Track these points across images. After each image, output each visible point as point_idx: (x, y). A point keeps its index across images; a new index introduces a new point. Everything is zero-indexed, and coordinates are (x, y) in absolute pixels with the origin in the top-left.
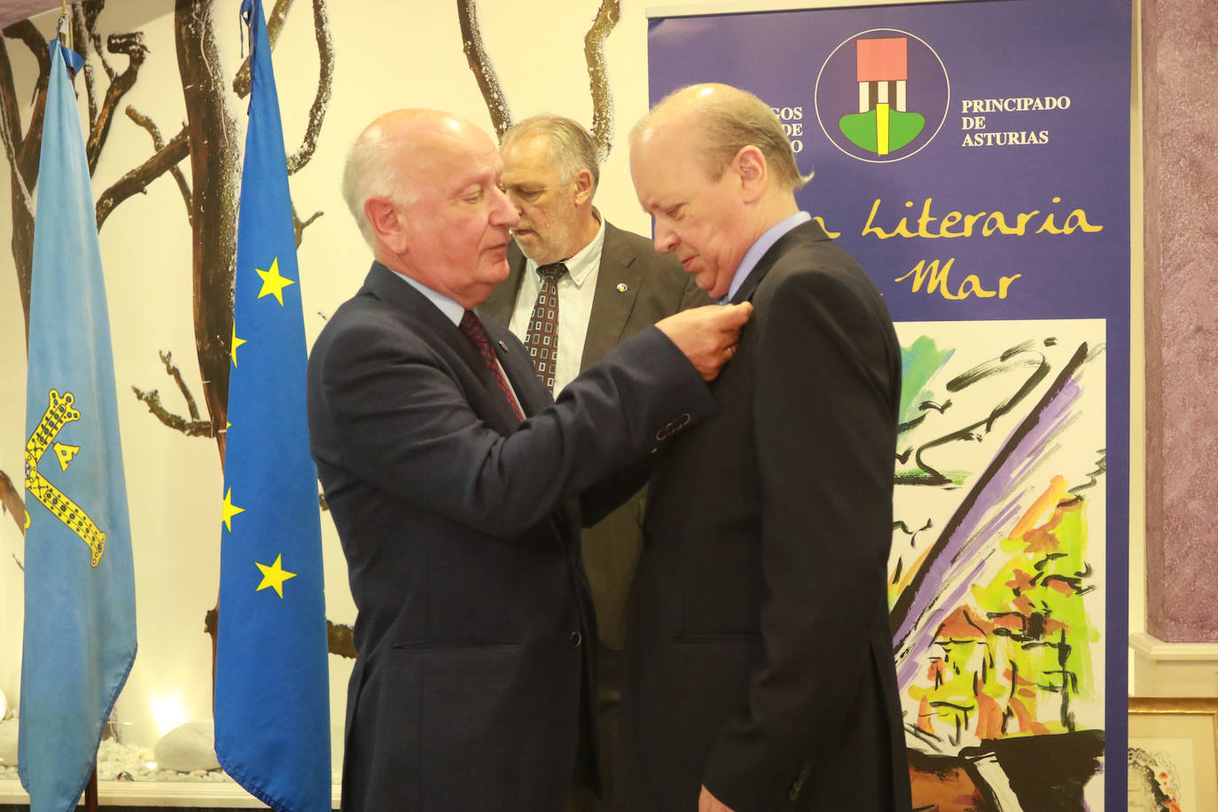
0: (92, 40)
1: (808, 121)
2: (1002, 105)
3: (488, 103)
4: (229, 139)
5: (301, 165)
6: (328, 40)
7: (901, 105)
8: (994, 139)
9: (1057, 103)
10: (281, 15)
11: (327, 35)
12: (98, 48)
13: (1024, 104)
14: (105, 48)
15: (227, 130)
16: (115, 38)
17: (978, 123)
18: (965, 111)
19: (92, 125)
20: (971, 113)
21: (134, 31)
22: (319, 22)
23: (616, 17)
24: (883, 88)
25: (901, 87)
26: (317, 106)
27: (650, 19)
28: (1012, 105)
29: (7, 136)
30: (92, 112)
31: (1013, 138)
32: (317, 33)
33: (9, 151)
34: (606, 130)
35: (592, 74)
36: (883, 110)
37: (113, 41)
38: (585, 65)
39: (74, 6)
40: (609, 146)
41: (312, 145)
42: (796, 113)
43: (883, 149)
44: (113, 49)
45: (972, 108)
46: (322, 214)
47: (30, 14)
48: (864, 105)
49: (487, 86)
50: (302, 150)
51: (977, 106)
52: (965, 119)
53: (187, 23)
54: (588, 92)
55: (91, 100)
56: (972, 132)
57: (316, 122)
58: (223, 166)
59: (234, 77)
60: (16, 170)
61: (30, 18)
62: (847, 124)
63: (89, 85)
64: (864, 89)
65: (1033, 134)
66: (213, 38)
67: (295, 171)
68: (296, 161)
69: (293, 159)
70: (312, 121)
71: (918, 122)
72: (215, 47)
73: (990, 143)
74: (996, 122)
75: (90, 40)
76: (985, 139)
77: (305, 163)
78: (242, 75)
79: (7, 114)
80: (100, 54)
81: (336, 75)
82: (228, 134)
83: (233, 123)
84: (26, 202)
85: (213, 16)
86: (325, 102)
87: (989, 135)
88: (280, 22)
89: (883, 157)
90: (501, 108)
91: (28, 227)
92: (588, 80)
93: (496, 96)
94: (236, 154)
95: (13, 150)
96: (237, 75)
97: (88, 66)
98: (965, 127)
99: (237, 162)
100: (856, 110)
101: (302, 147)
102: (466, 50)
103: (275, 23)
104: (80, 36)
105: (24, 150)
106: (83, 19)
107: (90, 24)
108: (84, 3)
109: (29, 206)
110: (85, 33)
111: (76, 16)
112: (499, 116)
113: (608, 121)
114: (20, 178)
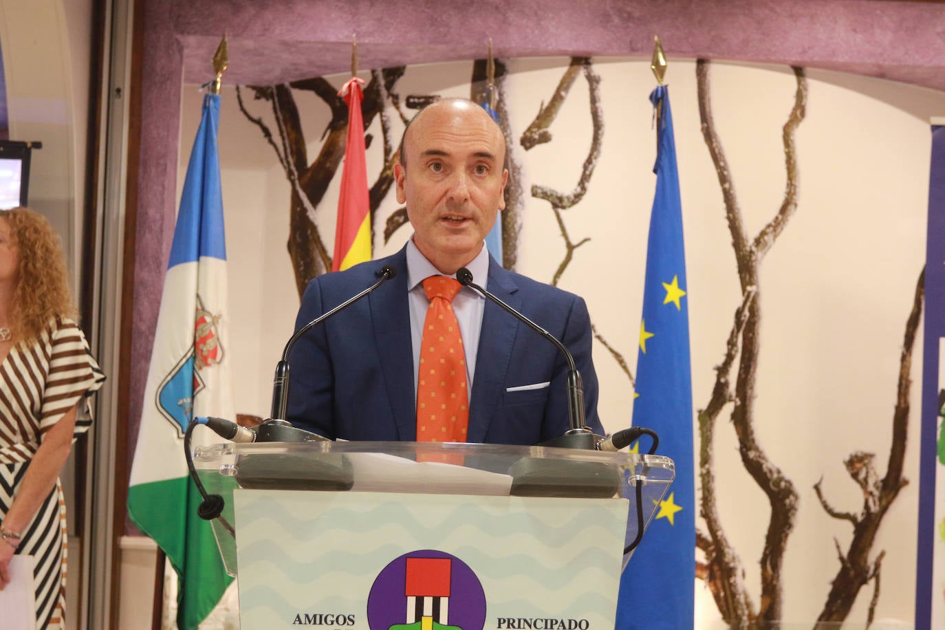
0: (391, 99)
3: (717, 168)
4: (515, 180)
5: (574, 203)
6: (600, 114)
10: (563, 93)
11: (599, 110)
12: (396, 104)
14: (403, 105)
16: (414, 98)
19: (386, 161)
21: (432, 94)
22: (594, 100)
23: (803, 114)
26: (589, 161)
27: (934, 126)
29: (288, 163)
30: (387, 151)
32: (592, 108)
33: (290, 174)
34: (794, 194)
35: (787, 153)
37: (412, 100)
38: (783, 147)
39: (373, 72)
40: (796, 205)
41: (584, 189)
44: (410, 105)
46: (589, 239)
47: (325, 74)
49: (717, 157)
50: (575, 192)
53: (482, 92)
55: (386, 142)
57: (588, 173)
59: (521, 135)
60: (298, 188)
61: (326, 77)
63: (385, 130)
66: (504, 105)
67: (570, 207)
68: (571, 200)
69: (568, 198)
70: (584, 172)
72: (505, 112)
75: (388, 97)
77: (577, 202)
78: (528, 134)
79: (291, 146)
80: (398, 108)
81: (605, 140)
82: (514, 176)
83: (519, 169)
84: (308, 214)
86: (595, 158)
88: (562, 98)
90: (725, 173)
91: (309, 232)
92: (783, 157)
93: (722, 165)
94: (520, 191)
95: (296, 173)
96: (524, 133)
97: (385, 116)
99: (520, 198)
101: (576, 190)
102: (702, 129)
103: (557, 99)
104: (378, 93)
105: (309, 175)
106: (382, 82)
107: (389, 86)
108: (384, 70)
109: (311, 217)
110: (384, 92)
111: (375, 79)
112: (723, 179)
113: (795, 187)
114: (303, 195)
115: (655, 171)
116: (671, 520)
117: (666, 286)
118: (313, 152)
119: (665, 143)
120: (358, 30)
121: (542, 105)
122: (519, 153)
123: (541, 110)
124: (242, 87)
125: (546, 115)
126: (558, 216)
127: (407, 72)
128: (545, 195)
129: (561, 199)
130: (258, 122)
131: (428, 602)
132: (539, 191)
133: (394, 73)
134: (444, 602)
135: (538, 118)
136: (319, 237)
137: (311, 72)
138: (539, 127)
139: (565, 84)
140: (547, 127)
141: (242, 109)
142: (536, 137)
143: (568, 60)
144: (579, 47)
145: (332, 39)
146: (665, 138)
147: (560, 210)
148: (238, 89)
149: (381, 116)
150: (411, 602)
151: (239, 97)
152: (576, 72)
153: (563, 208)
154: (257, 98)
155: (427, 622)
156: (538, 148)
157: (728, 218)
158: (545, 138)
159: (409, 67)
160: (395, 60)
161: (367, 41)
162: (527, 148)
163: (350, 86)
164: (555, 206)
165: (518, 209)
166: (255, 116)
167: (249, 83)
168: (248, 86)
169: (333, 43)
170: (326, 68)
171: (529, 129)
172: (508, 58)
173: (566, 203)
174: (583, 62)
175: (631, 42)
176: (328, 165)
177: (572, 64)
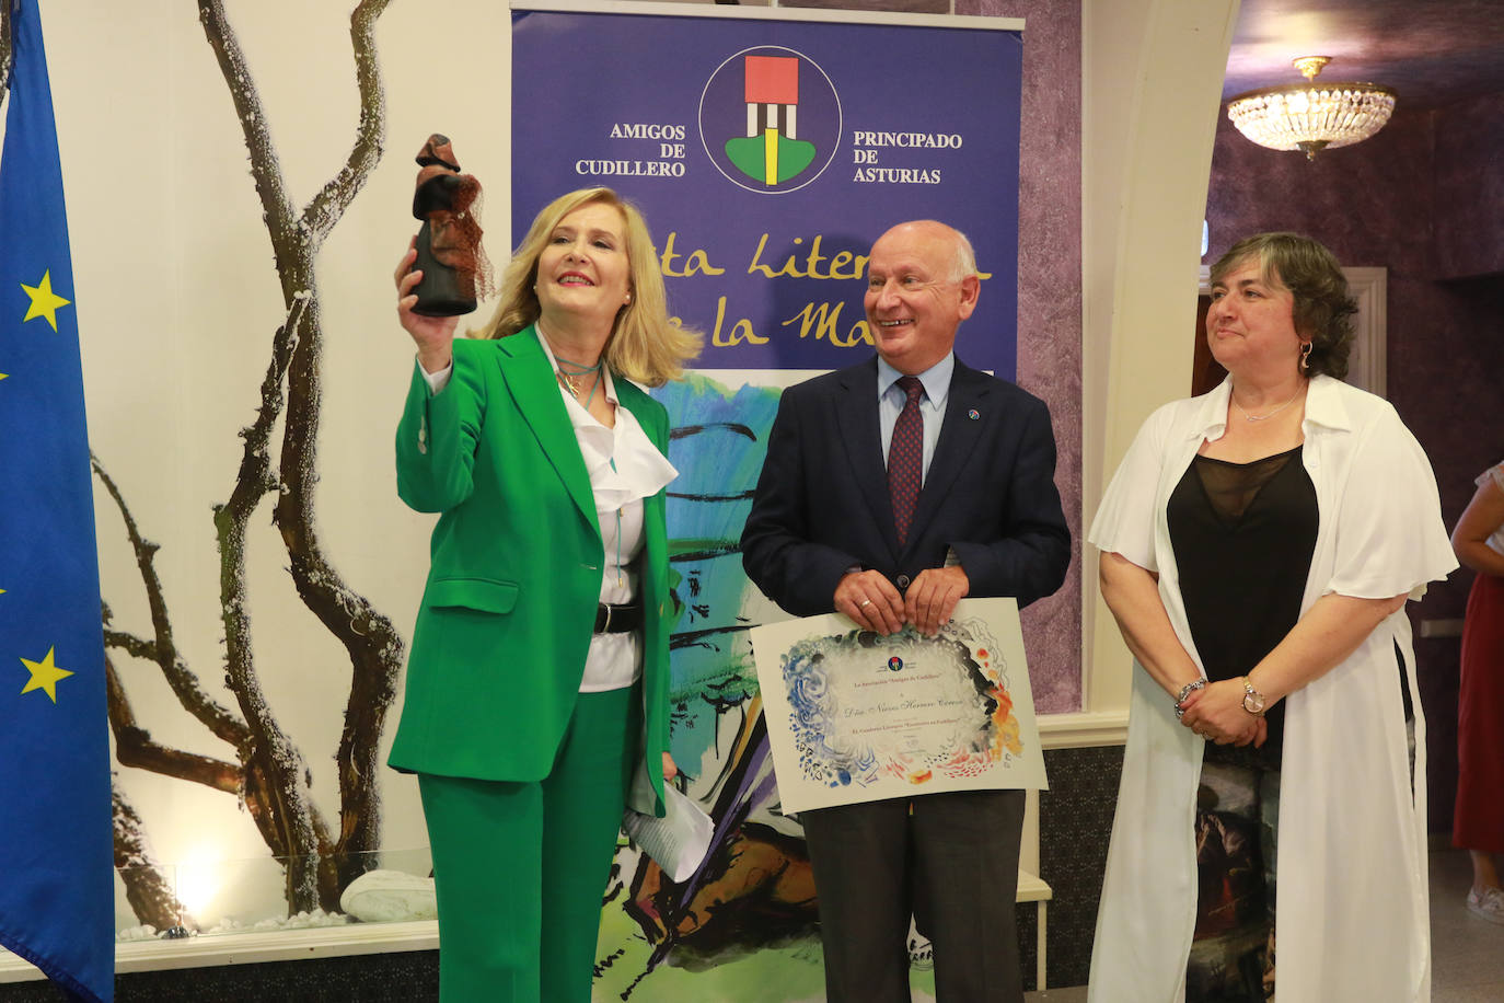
1: (690, 142)
2: (895, 140)
3: (231, 88)
7: (791, 132)
8: (886, 176)
9: (949, 141)
13: (917, 140)
17: (870, 157)
18: (857, 143)
20: (863, 146)
24: (772, 111)
25: (791, 111)
27: (513, 11)
28: (904, 140)
31: (905, 176)
34: (376, 131)
35: (359, 61)
36: (772, 136)
38: (352, 50)
40: (380, 150)
42: (678, 132)
43: (771, 179)
45: (864, 141)
48: (752, 130)
49: (231, 67)
51: (870, 139)
52: (857, 152)
54: (354, 83)
56: (865, 166)
62: (733, 148)
64: (752, 110)
65: (925, 173)
71: (808, 151)
73: (882, 180)
74: (888, 157)
76: (877, 175)
87: (882, 171)
89: (772, 188)
90: (248, 94)
92: (354, 68)
93: (241, 79)
98: (857, 161)
100: (743, 133)
102: (202, 18)
112: (245, 104)
113: (378, 119)
116: (52, 693)
117: (28, 290)
119: (21, 35)
157: (256, 174)
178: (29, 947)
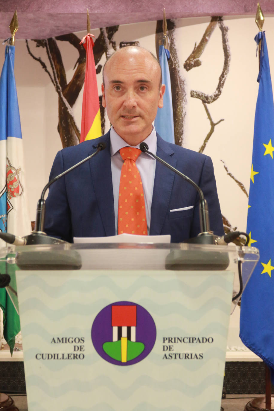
0: (111, 44)
4: (181, 88)
5: (214, 100)
6: (228, 49)
10: (207, 38)
11: (228, 47)
12: (114, 47)
14: (118, 47)
15: (180, 84)
16: (124, 43)
21: (134, 41)
22: (224, 41)
26: (223, 76)
29: (56, 82)
32: (223, 46)
33: (57, 88)
37: (122, 44)
39: (101, 29)
41: (220, 92)
46: (223, 120)
47: (74, 32)
50: (215, 94)
57: (222, 82)
58: (178, 99)
59: (184, 62)
60: (62, 96)
61: (74, 33)
66: (174, 45)
67: (212, 102)
68: (212, 98)
69: (211, 97)
70: (220, 82)
72: (175, 49)
75: (110, 44)
77: (216, 99)
78: (188, 62)
79: (57, 74)
80: (115, 49)
81: (231, 64)
82: (180, 86)
83: (183, 82)
84: (68, 110)
85: (174, 37)
86: (226, 74)
88: (207, 41)
91: (69, 121)
94: (184, 94)
95: (61, 88)
96: (186, 61)
97: (108, 54)
99: (184, 98)
101: (215, 92)
103: (204, 41)
104: (104, 41)
105: (68, 88)
106: (106, 35)
107: (110, 37)
108: (107, 28)
109: (70, 112)
110: (107, 41)
111: (102, 34)
114: (65, 100)
115: (258, 81)
116: (270, 274)
117: (265, 145)
118: (70, 76)
119: (264, 64)
120: (90, 5)
121: (196, 45)
122: (183, 73)
123: (195, 48)
124: (29, 40)
125: (198, 50)
126: (206, 107)
127: (119, 29)
128: (198, 96)
129: (207, 98)
130: (39, 60)
131: (124, 330)
132: (195, 94)
133: (112, 29)
134: (133, 329)
135: (193, 52)
136: (74, 123)
137: (66, 31)
138: (194, 58)
139: (208, 32)
140: (198, 57)
141: (30, 53)
142: (193, 63)
143: (210, 18)
144: (215, 11)
145: (77, 11)
146: (263, 62)
147: (207, 104)
148: (27, 41)
149: (106, 54)
150: (115, 329)
151: (27, 46)
152: (214, 25)
153: (209, 103)
154: (38, 46)
155: (124, 340)
156: (194, 70)
158: (198, 64)
159: (120, 25)
160: (113, 22)
161: (96, 12)
162: (188, 70)
163: (86, 38)
164: (204, 102)
165: (183, 104)
166: (37, 57)
167: (33, 38)
168: (32, 40)
169: (78, 14)
170: (74, 28)
171: (189, 59)
172: (176, 19)
173: (210, 100)
174: (218, 19)
175: (245, 7)
176: (78, 83)
177: (212, 21)
178: (262, 354)
